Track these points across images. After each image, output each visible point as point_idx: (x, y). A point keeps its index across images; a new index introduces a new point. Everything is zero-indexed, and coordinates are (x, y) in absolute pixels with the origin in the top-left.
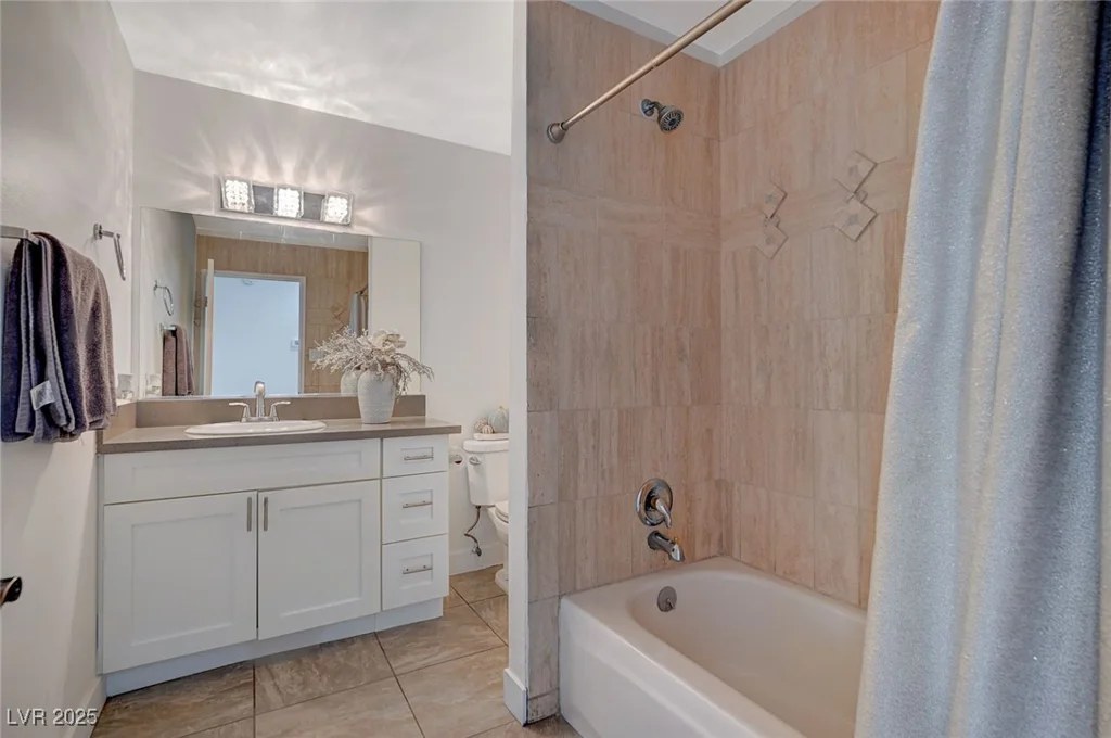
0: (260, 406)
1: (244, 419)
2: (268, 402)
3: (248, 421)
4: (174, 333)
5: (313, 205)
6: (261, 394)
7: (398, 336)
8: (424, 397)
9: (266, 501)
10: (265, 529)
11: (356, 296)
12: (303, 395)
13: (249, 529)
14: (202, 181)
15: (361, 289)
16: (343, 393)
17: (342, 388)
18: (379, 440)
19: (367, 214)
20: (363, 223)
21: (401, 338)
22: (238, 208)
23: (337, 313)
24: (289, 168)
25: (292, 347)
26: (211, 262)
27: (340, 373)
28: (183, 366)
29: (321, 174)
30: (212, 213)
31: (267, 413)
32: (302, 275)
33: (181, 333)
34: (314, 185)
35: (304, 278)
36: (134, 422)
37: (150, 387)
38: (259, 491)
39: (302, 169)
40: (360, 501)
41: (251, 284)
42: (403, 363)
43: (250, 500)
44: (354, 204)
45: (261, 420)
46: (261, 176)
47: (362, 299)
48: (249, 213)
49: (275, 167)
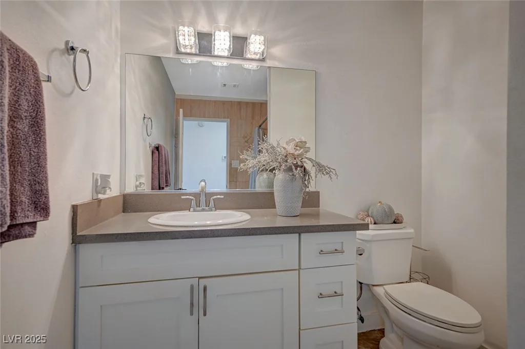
0: (203, 199)
1: (192, 209)
2: (209, 195)
3: (194, 211)
4: (157, 148)
5: (239, 44)
6: (203, 189)
7: (305, 142)
8: (319, 192)
9: (205, 289)
10: (205, 315)
11: (257, 128)
12: (233, 190)
13: (192, 314)
14: (164, 32)
15: (260, 124)
16: (259, 189)
17: (257, 184)
18: (298, 234)
19: (277, 51)
20: (274, 58)
21: (307, 145)
22: (188, 51)
23: (246, 140)
24: (222, 18)
25: (222, 160)
26: (181, 110)
27: (255, 174)
28: (163, 169)
29: (244, 22)
30: (171, 55)
31: (207, 204)
32: (228, 118)
33: (161, 149)
34: (239, 31)
35: (229, 120)
36: (121, 209)
37: (138, 183)
38: (200, 278)
39: (231, 19)
40: (282, 289)
41: (202, 126)
42: (308, 166)
43: (192, 287)
44: (268, 43)
45: (203, 210)
46: (204, 27)
47: (260, 130)
48: (195, 55)
49: (212, 19)
